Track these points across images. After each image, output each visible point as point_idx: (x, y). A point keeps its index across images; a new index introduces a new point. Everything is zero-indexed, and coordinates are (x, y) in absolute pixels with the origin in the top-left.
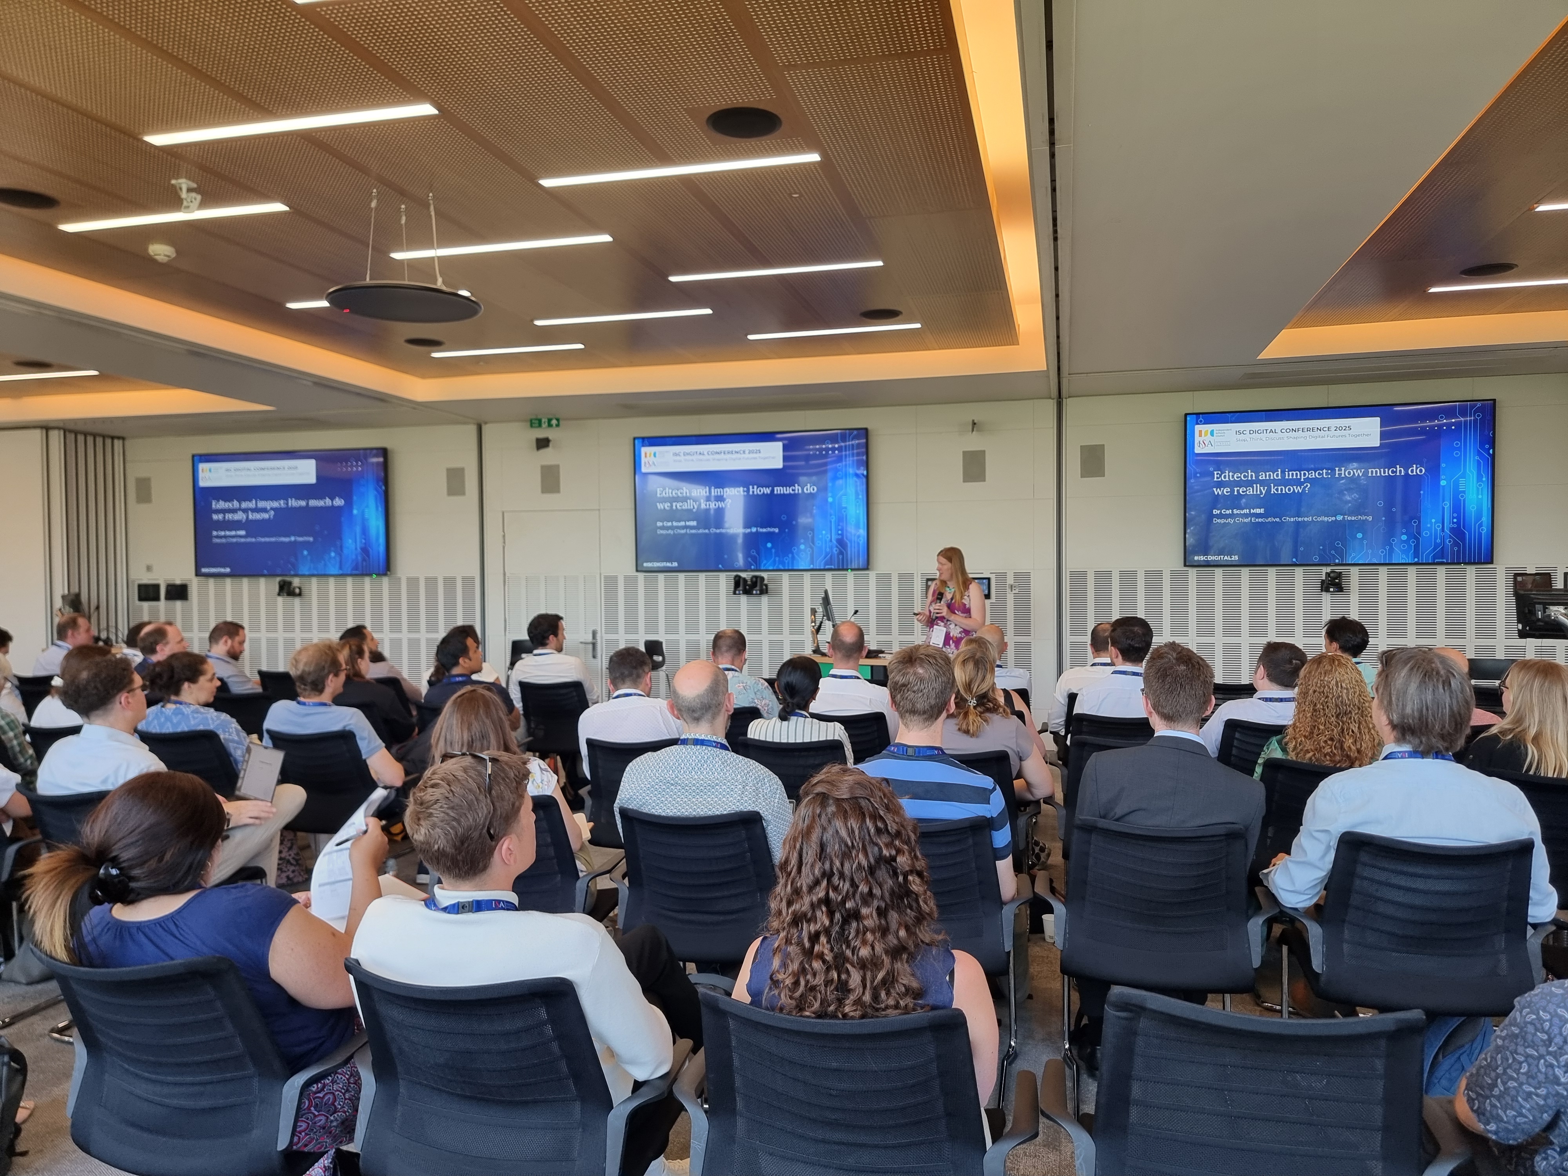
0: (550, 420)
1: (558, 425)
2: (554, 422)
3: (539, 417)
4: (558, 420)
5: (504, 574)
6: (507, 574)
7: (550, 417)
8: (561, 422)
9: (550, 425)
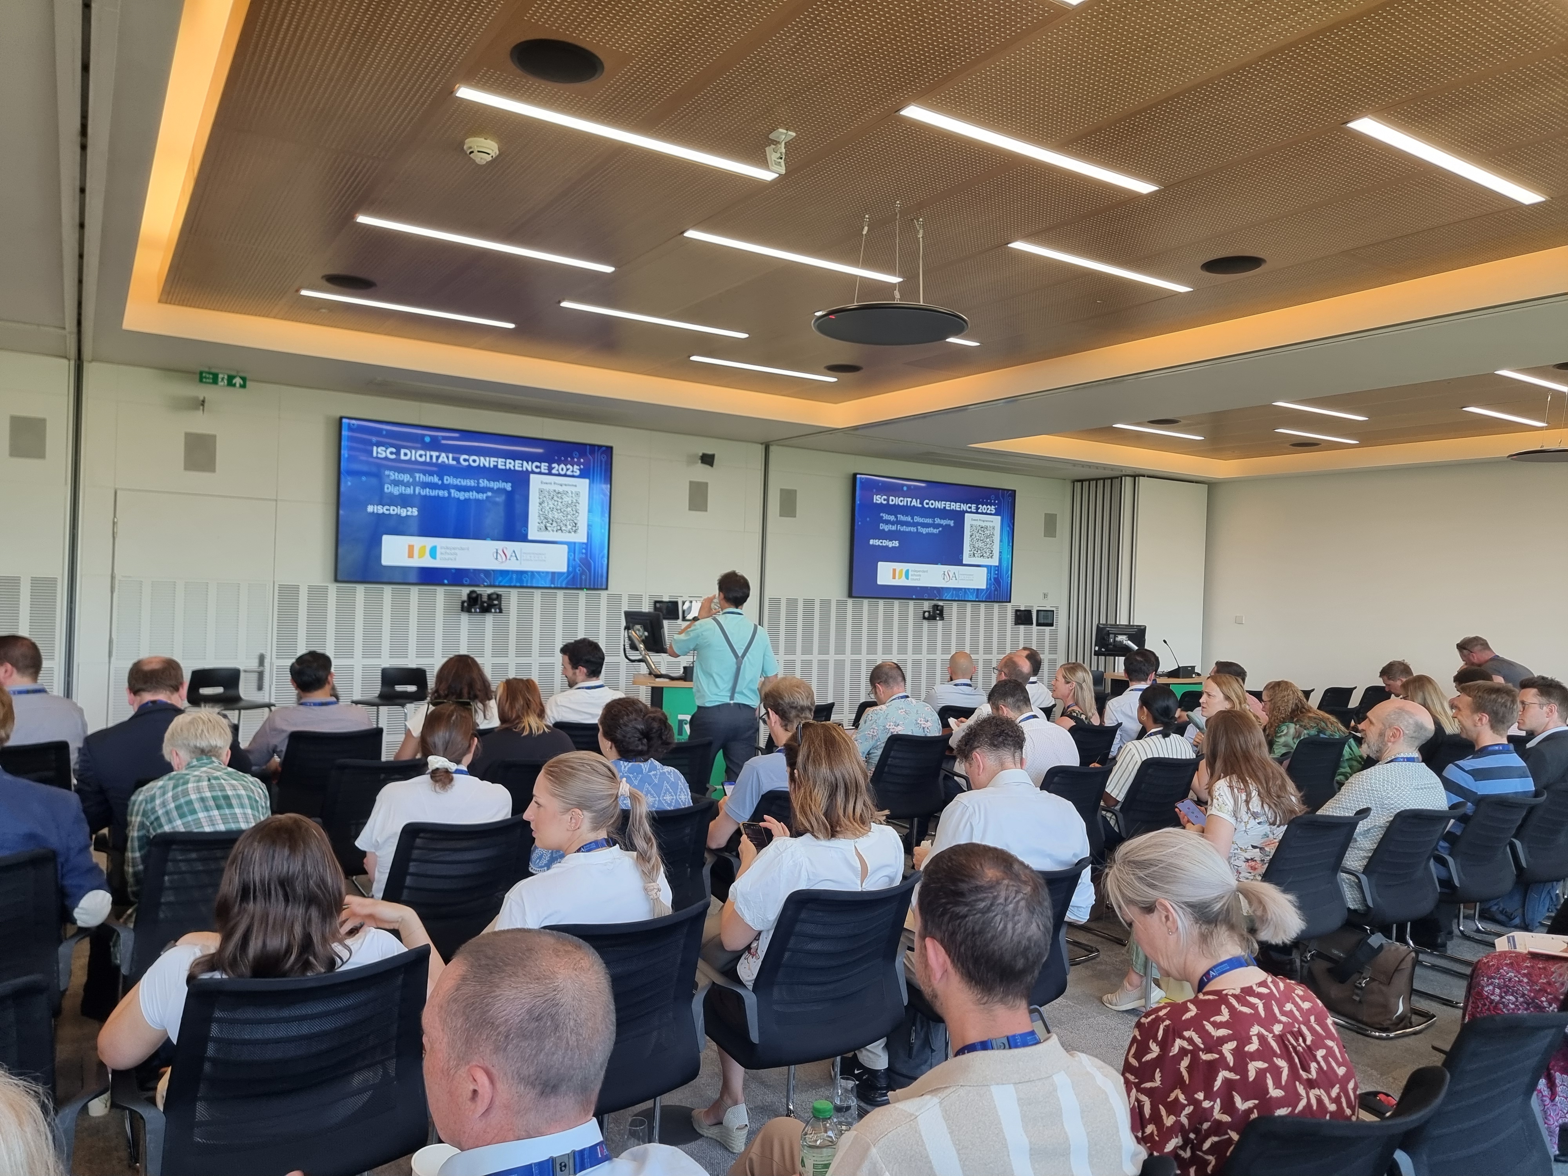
0: (230, 379)
1: (243, 386)
2: (238, 381)
3: (214, 371)
4: (244, 379)
5: (113, 577)
6: (118, 577)
7: (233, 373)
8: (248, 383)
9: (230, 383)
